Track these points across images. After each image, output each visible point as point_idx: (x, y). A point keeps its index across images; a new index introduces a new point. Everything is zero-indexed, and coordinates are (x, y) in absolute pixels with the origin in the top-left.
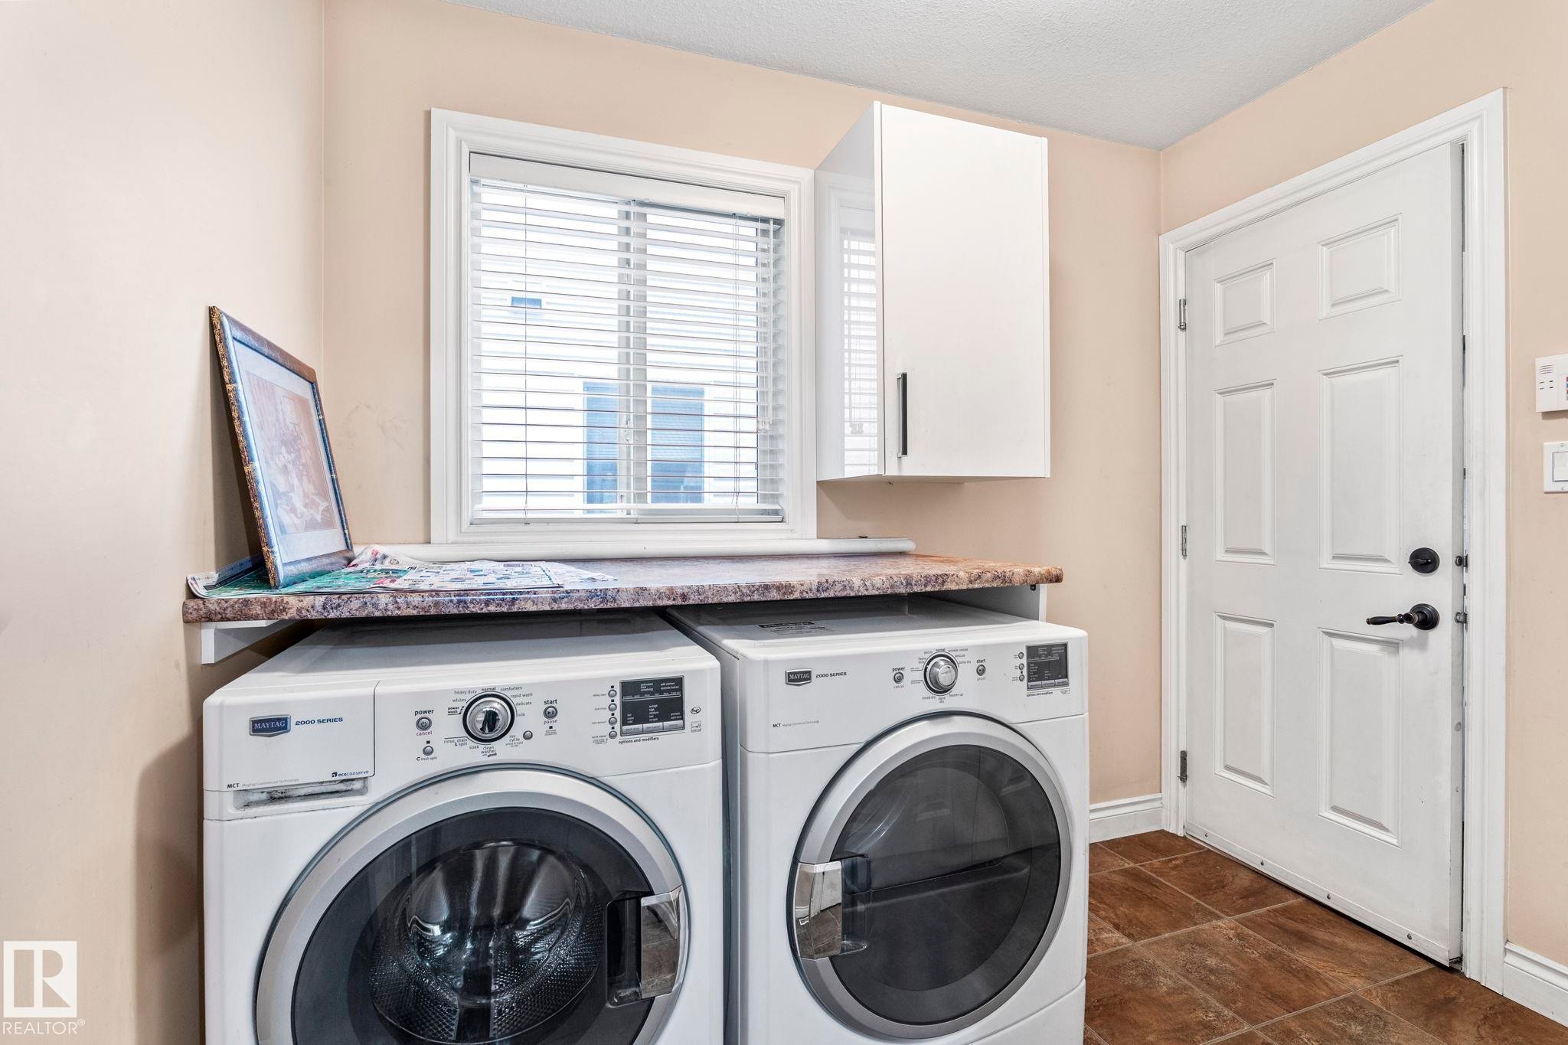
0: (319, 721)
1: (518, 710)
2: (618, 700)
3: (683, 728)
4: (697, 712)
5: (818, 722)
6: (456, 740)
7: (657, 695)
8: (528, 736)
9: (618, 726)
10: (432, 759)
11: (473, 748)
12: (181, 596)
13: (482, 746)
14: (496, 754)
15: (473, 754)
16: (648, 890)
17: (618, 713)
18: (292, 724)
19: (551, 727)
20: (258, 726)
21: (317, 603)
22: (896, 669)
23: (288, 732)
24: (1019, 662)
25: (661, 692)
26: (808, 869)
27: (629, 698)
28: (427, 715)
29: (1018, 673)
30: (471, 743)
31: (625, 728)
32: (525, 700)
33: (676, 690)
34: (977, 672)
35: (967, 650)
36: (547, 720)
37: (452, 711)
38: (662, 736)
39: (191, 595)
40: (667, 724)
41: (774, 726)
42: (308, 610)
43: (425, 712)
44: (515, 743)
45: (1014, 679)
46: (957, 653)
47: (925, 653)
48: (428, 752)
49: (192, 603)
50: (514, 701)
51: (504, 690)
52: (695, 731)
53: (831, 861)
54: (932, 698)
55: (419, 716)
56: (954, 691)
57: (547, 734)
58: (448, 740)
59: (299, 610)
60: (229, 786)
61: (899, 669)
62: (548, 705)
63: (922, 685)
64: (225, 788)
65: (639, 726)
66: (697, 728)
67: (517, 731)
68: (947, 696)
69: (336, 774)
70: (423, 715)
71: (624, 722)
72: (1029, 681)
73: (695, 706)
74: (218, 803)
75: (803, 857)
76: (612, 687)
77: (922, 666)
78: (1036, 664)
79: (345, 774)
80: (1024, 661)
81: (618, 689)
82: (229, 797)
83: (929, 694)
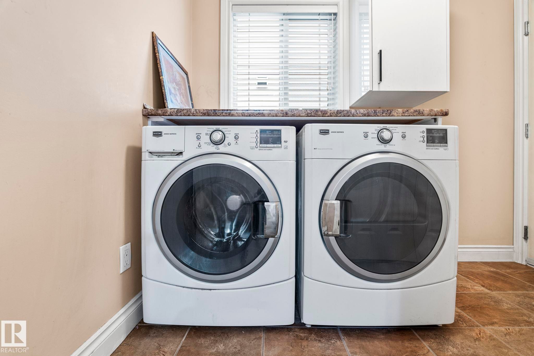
0: (170, 134)
1: (227, 135)
2: (259, 135)
3: (281, 147)
4: (286, 142)
5: (332, 149)
6: (208, 143)
7: (272, 135)
8: (229, 144)
9: (258, 144)
10: (201, 148)
11: (212, 146)
12: (142, 108)
13: (215, 146)
14: (219, 149)
15: (213, 149)
16: (267, 200)
17: (259, 140)
18: (163, 134)
19: (237, 142)
20: (154, 133)
21: (175, 111)
22: (365, 132)
23: (162, 136)
24: (422, 134)
25: (274, 134)
26: (327, 202)
27: (262, 136)
28: (199, 135)
29: (422, 139)
30: (212, 145)
31: (261, 145)
32: (229, 133)
33: (278, 134)
34: (402, 136)
35: (397, 128)
36: (235, 140)
37: (207, 134)
38: (274, 149)
39: (145, 108)
40: (275, 145)
41: (315, 149)
42: (172, 112)
43: (199, 134)
44: (225, 146)
45: (420, 141)
46: (393, 128)
47: (378, 127)
48: (199, 146)
49: (144, 109)
50: (225, 133)
51: (222, 129)
52: (285, 149)
53: (336, 200)
54: (381, 145)
55: (197, 135)
56: (391, 143)
57: (235, 144)
58: (205, 143)
59: (170, 112)
60: (147, 150)
61: (366, 132)
62: (236, 135)
63: (376, 139)
64: (146, 151)
65: (266, 145)
66: (286, 148)
67: (226, 142)
68: (388, 145)
69: (174, 150)
70: (198, 135)
71: (261, 143)
72: (427, 143)
73: (286, 140)
74: (145, 156)
75: (325, 198)
76: (257, 131)
77: (376, 132)
78: (431, 137)
79: (177, 150)
80: (425, 134)
81: (259, 131)
82: (147, 154)
83: (379, 143)
